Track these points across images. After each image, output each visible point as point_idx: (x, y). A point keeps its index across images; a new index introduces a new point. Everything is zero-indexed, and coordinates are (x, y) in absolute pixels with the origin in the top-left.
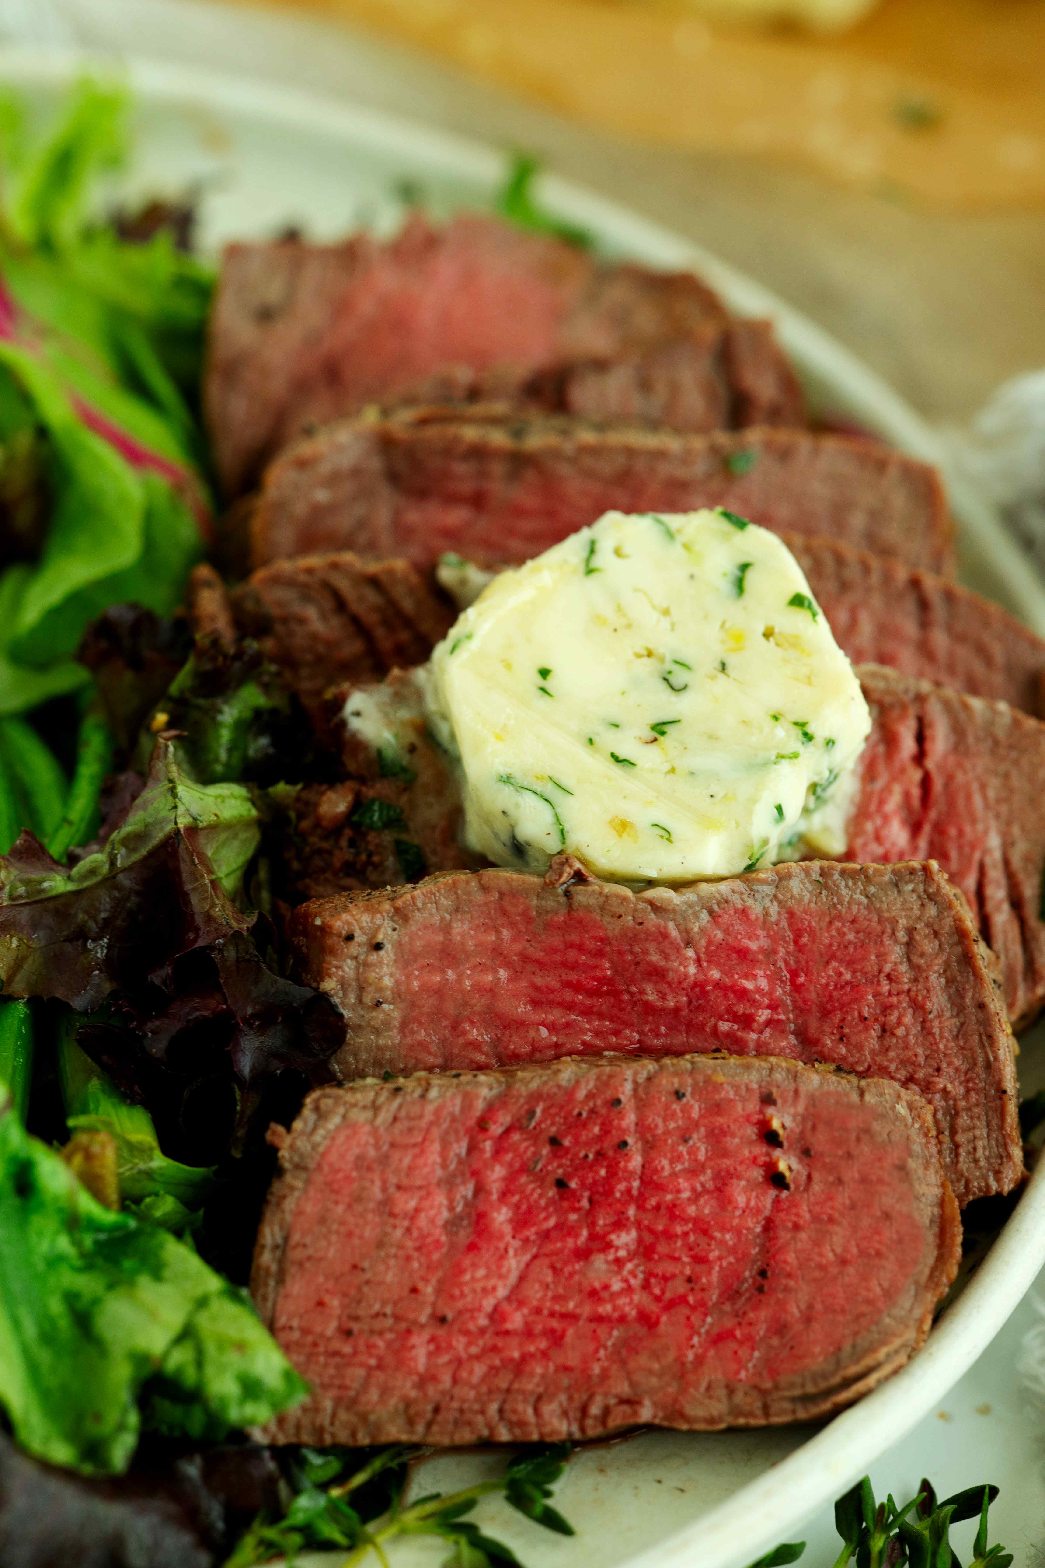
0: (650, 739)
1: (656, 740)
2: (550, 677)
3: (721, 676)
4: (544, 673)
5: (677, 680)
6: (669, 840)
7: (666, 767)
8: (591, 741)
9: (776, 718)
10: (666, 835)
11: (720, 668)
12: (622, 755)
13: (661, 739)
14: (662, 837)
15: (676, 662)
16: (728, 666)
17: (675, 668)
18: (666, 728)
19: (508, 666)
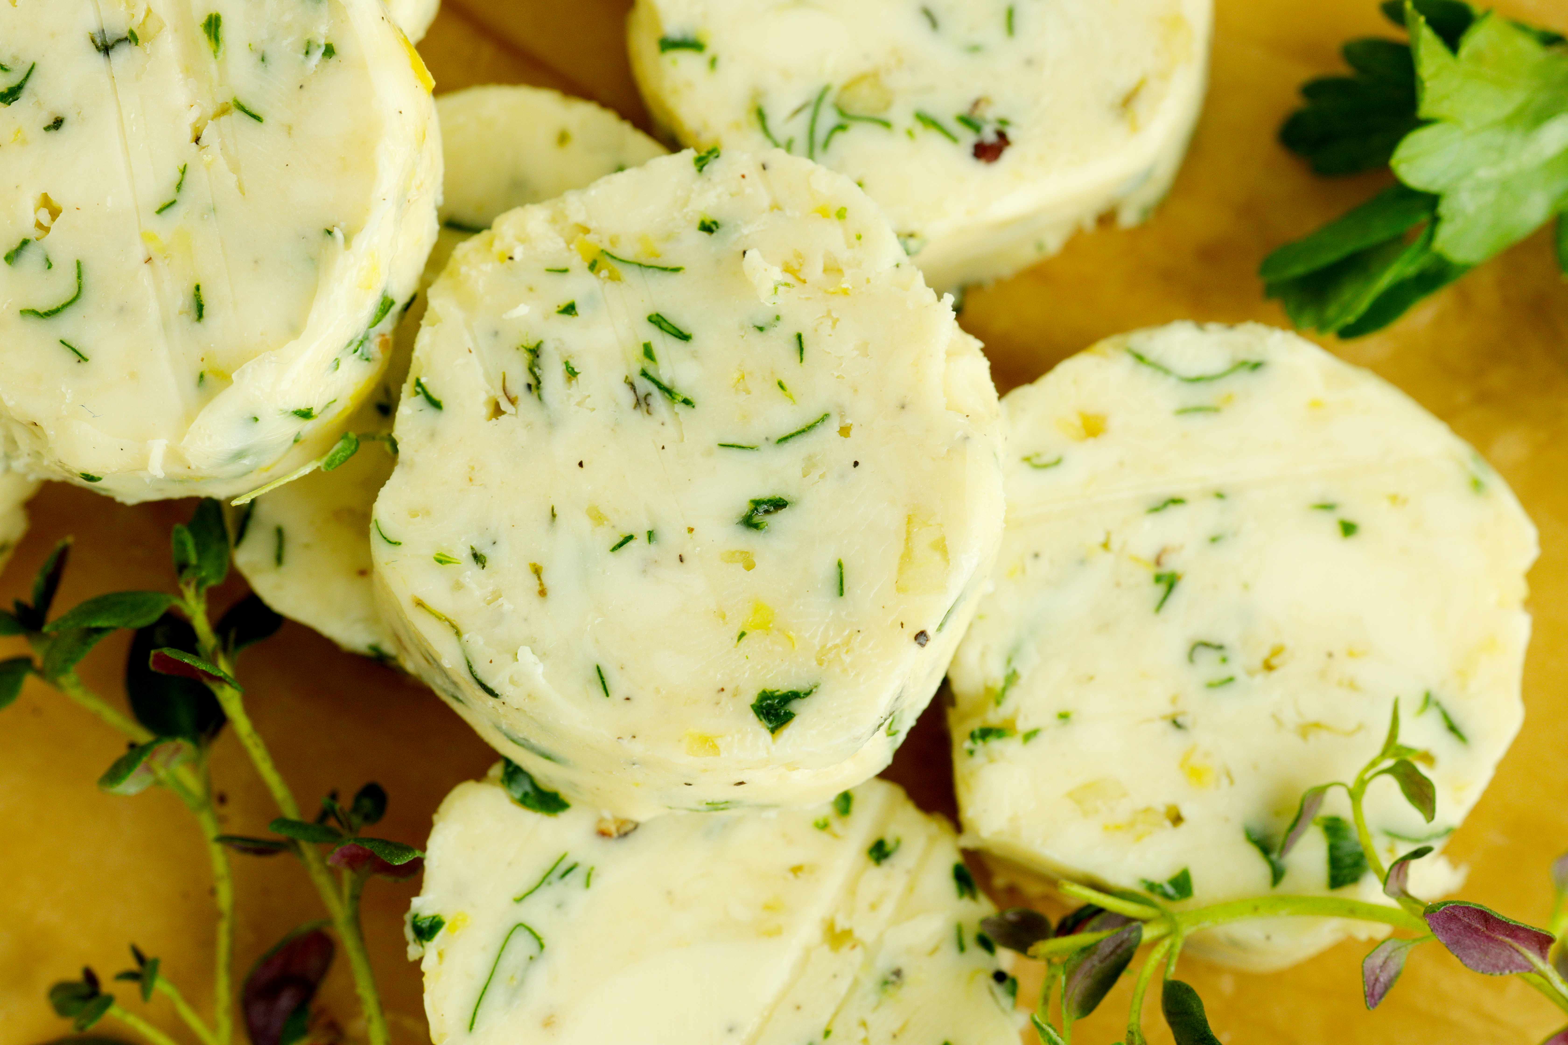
0: (1164, 560)
1: (1158, 562)
2: (1338, 530)
3: (1168, 709)
4: (1348, 529)
5: (1207, 658)
6: (1027, 459)
7: (1115, 544)
8: (1220, 496)
9: (1064, 716)
10: (1035, 461)
11: (1180, 720)
12: (1174, 512)
13: (1153, 571)
14: (1038, 455)
15: (1230, 680)
16: (1171, 729)
17: (1224, 672)
18: (1161, 588)
19: (1394, 499)
